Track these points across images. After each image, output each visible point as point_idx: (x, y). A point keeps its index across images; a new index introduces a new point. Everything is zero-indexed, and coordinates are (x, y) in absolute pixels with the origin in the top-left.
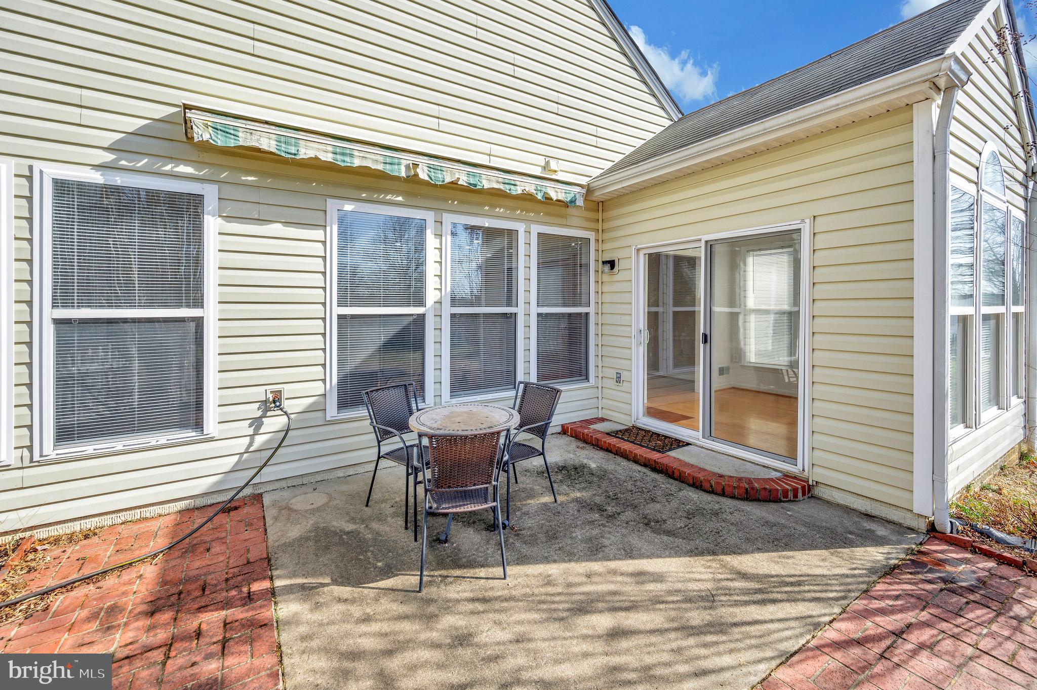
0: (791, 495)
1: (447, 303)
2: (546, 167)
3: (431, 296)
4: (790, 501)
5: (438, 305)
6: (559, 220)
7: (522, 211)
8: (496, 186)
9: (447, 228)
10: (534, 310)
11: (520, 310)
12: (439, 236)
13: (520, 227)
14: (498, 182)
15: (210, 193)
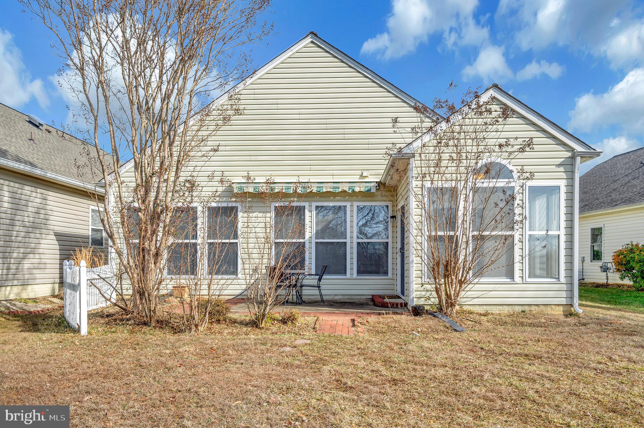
0: (395, 305)
1: (314, 238)
2: (362, 176)
3: (307, 235)
4: (395, 308)
5: (310, 239)
6: (369, 199)
7: (349, 197)
8: (329, 190)
9: (314, 208)
10: (355, 241)
11: (348, 240)
12: (310, 211)
13: (348, 204)
14: (330, 188)
15: (239, 205)
